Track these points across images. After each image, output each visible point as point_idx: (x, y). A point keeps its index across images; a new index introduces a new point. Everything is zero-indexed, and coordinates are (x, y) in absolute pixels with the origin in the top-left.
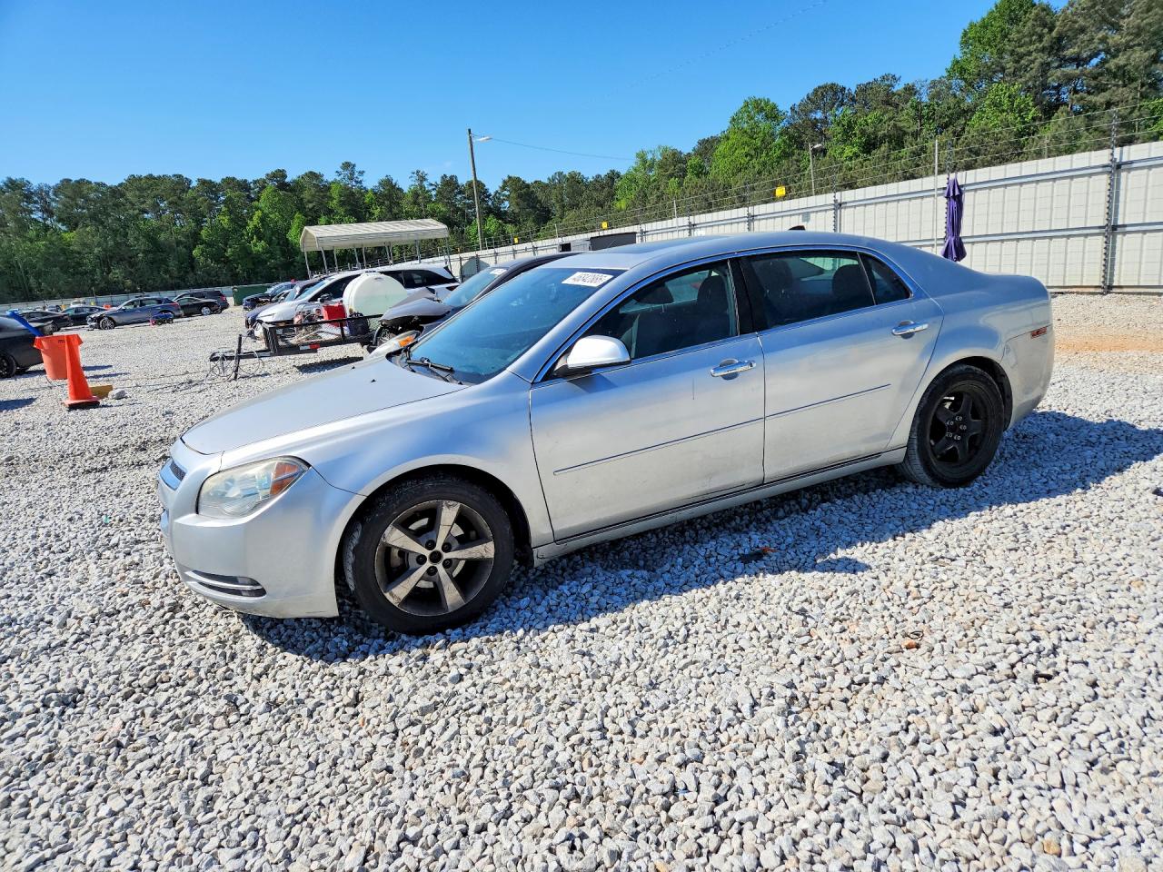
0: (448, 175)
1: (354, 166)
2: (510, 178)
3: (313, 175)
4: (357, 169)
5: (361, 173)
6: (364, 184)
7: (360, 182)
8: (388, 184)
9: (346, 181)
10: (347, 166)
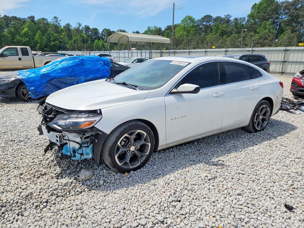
0: (87, 25)
1: (58, 18)
2: (105, 29)
3: (44, 19)
4: (59, 19)
5: (60, 21)
6: (61, 24)
7: (59, 23)
8: (68, 25)
9: (55, 22)
10: (55, 17)
